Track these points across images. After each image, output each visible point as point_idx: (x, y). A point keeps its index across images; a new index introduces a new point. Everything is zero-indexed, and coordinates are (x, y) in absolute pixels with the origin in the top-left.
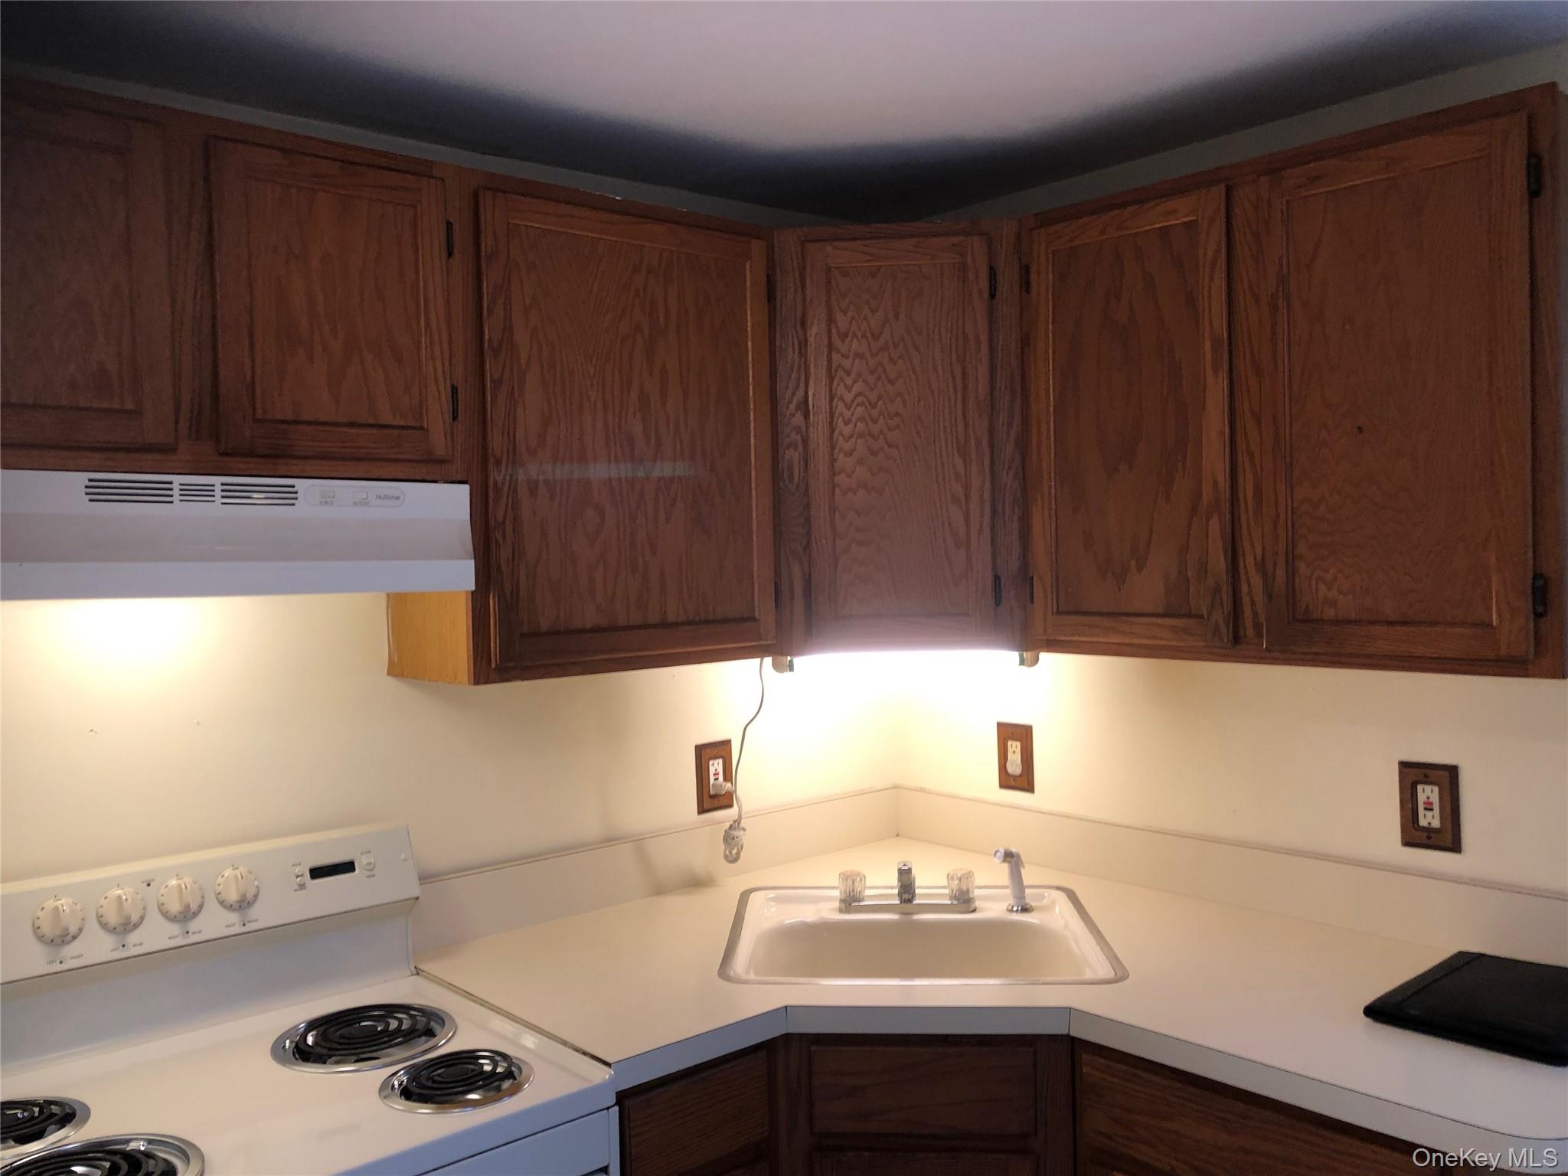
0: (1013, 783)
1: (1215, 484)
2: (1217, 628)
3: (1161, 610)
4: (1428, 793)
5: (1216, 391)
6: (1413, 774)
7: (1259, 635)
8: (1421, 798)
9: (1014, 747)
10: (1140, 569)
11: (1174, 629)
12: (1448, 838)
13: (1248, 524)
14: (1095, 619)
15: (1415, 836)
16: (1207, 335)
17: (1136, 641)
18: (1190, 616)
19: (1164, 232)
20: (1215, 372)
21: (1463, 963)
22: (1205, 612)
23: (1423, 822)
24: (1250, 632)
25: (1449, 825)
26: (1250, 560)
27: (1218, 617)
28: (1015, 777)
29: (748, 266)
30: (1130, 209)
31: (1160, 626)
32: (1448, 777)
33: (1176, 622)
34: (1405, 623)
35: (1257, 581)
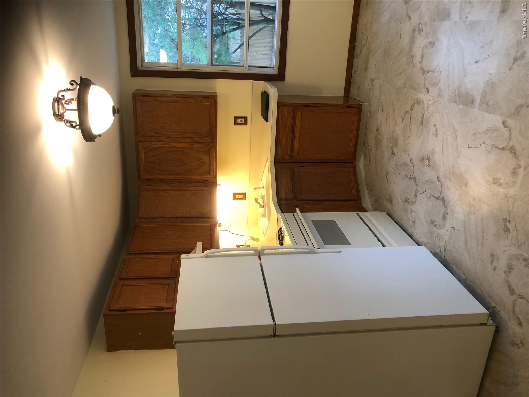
0: (244, 197)
1: (188, 145)
2: (212, 146)
3: (209, 156)
4: (239, 121)
5: (172, 144)
6: (236, 123)
7: (212, 139)
8: (239, 122)
9: (238, 196)
10: (202, 159)
11: (212, 153)
12: (245, 118)
13: (195, 140)
14: (211, 168)
15: (246, 123)
16: (163, 146)
17: (214, 160)
18: (210, 151)
19: (145, 153)
20: (170, 144)
21: (262, 115)
22: (209, 148)
23: (243, 122)
24: (212, 141)
25: (243, 118)
26: (200, 140)
27: (210, 145)
28: (243, 196)
29: (142, 225)
30: (140, 159)
31: (212, 156)
32: (236, 118)
33: (211, 153)
34: (210, 116)
35: (204, 139)
